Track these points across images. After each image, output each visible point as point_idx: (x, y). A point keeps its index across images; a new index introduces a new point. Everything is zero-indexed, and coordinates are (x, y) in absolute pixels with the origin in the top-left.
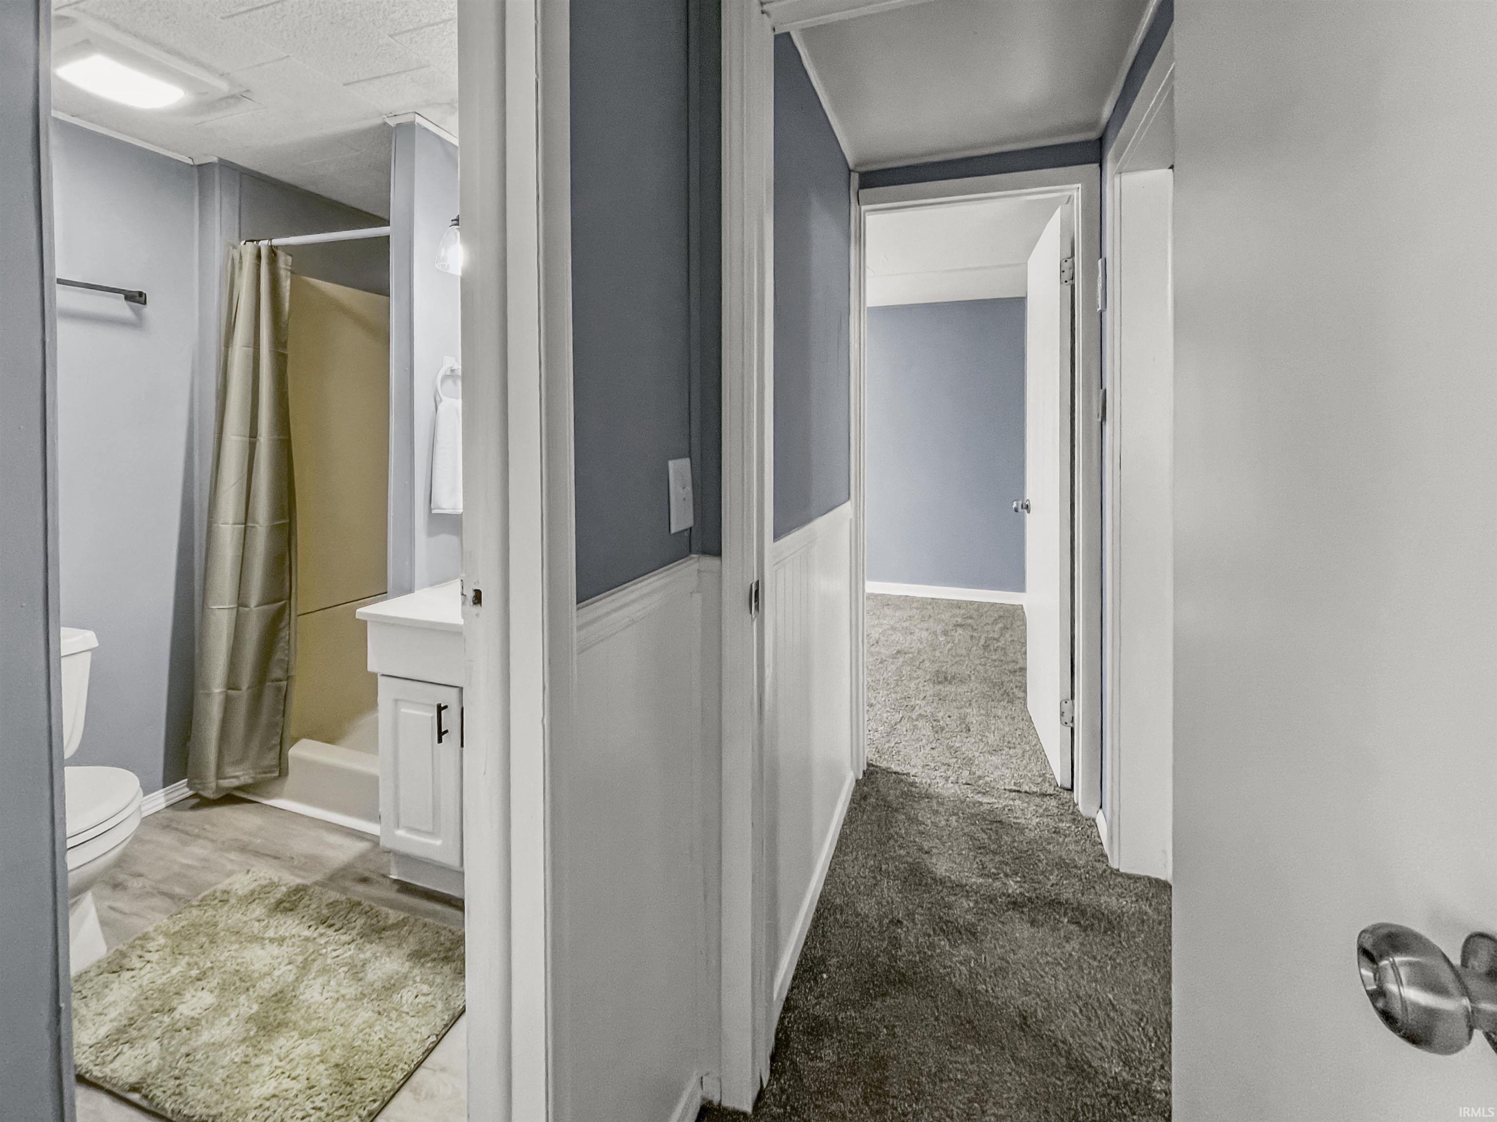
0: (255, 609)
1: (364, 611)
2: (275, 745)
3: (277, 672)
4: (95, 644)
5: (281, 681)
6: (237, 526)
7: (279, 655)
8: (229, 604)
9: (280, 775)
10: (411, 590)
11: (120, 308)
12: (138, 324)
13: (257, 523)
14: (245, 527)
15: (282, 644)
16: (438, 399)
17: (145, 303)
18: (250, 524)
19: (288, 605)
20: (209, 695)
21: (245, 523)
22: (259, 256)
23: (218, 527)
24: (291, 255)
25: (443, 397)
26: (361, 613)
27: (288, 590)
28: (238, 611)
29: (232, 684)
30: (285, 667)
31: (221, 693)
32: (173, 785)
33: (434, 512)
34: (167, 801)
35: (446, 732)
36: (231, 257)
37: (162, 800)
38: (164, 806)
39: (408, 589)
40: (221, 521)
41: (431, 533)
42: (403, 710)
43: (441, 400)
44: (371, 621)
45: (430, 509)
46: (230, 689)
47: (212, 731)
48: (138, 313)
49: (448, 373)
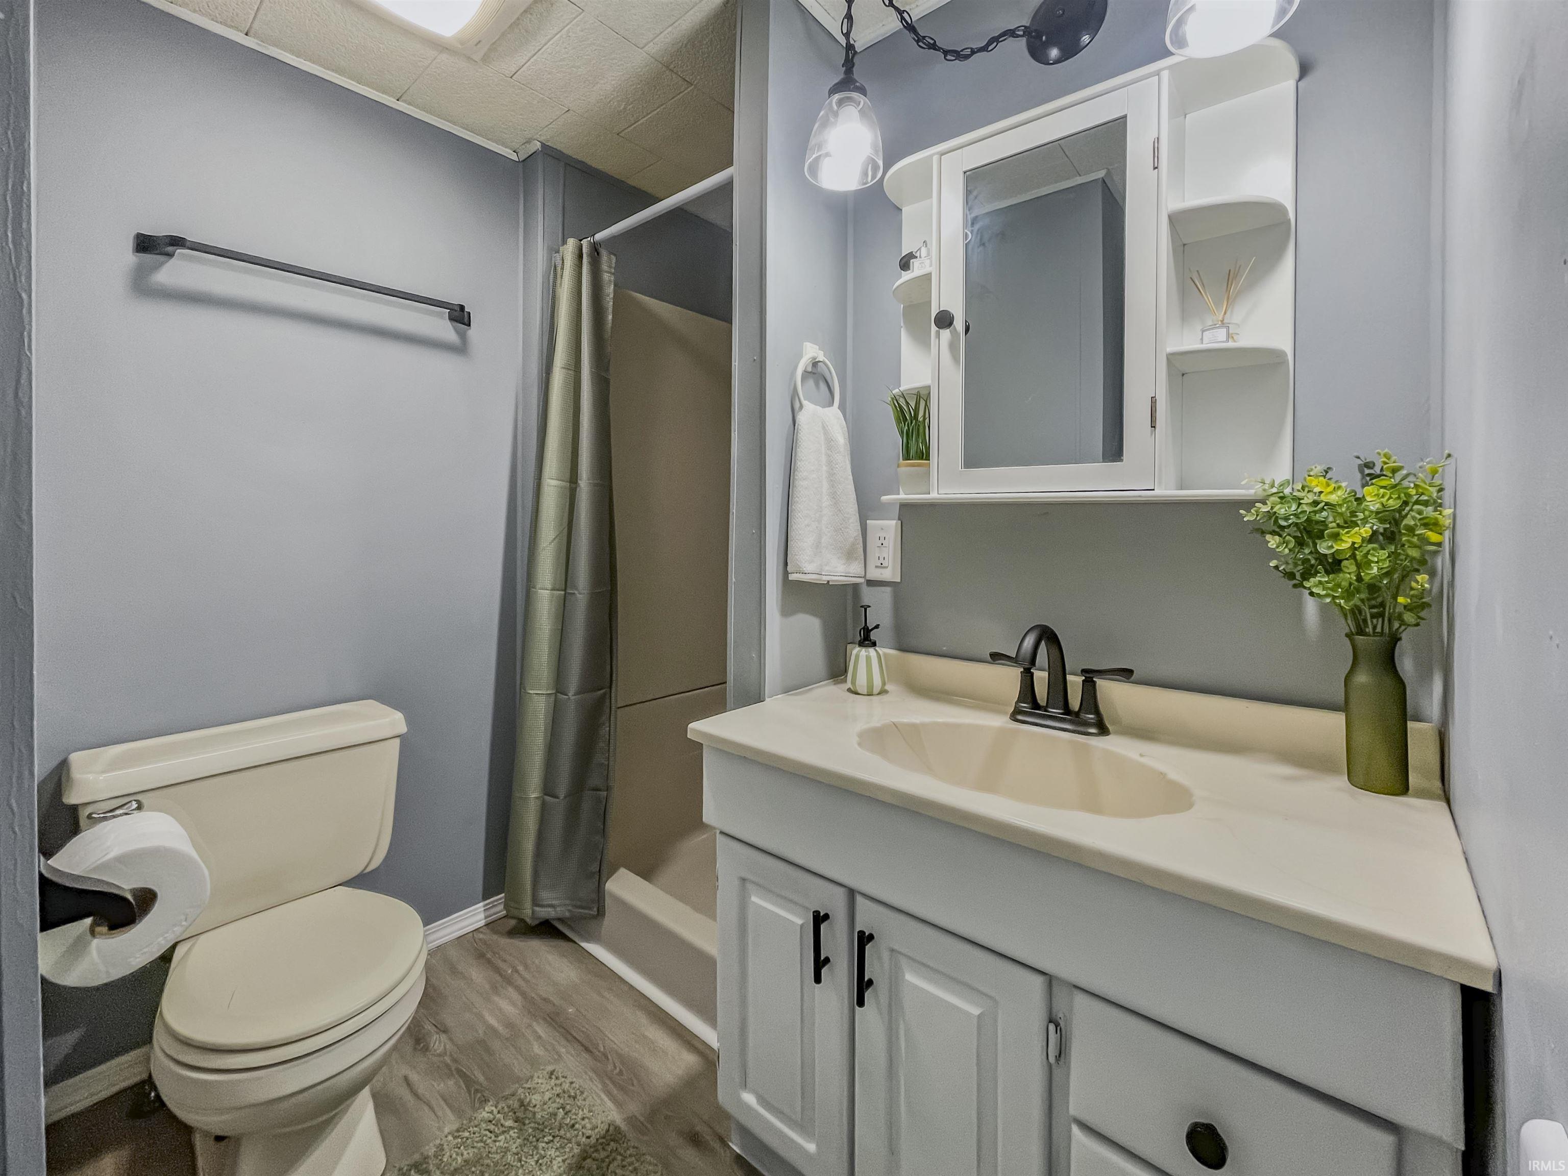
0: (574, 697)
1: (700, 728)
2: (594, 873)
3: (595, 780)
4: (403, 728)
5: (599, 790)
6: (555, 592)
7: (599, 758)
8: (547, 690)
9: (598, 914)
10: (760, 699)
11: (445, 330)
12: (461, 349)
13: (577, 589)
14: (565, 594)
15: (601, 744)
16: (797, 405)
17: (469, 325)
18: (569, 591)
19: (608, 696)
20: (526, 799)
21: (565, 590)
22: (580, 256)
23: (536, 593)
24: (615, 255)
25: (805, 403)
26: (693, 730)
27: (608, 676)
28: (556, 701)
29: (548, 789)
30: (605, 773)
31: (537, 798)
32: (492, 899)
33: (792, 577)
34: (486, 918)
35: (827, 960)
36: (553, 264)
37: (482, 916)
38: (482, 923)
39: (754, 696)
40: (538, 586)
41: (787, 611)
42: (754, 899)
43: (801, 407)
44: (706, 745)
45: (786, 573)
46: (546, 794)
47: (528, 845)
48: (463, 336)
49: (810, 369)
